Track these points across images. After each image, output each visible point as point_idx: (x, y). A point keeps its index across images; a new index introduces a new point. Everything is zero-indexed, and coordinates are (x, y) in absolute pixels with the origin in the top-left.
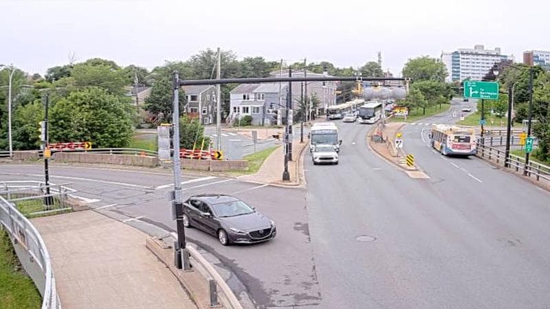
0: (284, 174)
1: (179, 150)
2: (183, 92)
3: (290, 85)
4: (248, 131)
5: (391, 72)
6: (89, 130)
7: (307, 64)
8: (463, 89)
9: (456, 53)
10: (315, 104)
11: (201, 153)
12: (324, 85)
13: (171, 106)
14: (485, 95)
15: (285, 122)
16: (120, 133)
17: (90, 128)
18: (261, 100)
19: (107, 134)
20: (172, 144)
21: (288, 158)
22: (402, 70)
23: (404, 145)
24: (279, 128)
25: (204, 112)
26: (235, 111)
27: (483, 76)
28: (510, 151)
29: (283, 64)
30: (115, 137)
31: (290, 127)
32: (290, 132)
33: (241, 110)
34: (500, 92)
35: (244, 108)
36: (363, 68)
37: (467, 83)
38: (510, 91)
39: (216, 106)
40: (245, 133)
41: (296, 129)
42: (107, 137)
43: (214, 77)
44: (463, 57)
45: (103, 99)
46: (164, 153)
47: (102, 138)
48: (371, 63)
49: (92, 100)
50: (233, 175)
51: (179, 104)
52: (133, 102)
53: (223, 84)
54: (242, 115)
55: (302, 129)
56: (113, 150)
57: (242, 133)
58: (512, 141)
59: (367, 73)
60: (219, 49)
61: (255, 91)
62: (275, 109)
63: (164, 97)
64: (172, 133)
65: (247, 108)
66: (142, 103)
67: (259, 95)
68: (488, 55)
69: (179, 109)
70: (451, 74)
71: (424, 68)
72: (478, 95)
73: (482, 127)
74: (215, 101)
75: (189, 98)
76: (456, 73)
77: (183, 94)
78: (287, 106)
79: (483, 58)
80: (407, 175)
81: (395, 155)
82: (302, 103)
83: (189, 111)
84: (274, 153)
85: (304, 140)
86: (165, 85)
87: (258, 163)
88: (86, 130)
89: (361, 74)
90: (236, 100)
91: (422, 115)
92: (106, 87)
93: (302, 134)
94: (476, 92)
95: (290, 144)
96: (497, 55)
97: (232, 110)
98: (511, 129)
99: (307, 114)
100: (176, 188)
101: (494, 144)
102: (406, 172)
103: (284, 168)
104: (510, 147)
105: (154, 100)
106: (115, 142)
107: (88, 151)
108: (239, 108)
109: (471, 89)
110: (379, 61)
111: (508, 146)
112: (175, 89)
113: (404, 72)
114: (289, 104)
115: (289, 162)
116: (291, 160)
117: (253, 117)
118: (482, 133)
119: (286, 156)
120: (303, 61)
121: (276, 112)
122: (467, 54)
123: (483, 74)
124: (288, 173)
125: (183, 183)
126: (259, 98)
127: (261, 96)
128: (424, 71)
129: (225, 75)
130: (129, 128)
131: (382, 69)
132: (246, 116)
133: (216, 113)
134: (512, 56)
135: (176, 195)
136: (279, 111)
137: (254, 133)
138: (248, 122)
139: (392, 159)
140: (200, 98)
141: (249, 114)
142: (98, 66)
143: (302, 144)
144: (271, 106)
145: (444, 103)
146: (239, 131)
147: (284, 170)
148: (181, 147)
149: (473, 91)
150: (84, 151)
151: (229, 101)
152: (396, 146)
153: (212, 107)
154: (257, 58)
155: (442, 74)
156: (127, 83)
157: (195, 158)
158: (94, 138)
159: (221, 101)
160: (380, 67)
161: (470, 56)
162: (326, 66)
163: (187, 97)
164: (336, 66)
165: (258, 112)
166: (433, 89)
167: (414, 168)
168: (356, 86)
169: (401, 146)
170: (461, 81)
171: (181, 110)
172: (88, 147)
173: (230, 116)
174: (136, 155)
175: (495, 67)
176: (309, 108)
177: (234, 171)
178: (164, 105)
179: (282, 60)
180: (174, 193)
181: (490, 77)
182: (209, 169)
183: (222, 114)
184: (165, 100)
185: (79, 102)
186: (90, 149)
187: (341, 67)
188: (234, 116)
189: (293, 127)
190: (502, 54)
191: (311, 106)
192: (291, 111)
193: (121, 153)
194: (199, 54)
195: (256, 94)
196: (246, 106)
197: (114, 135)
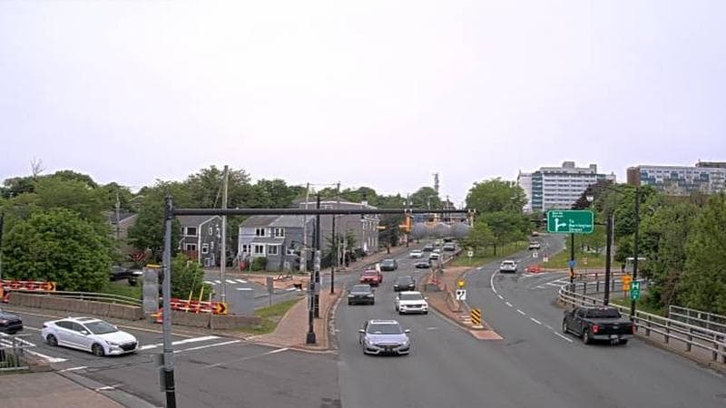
0: (308, 335)
1: (170, 300)
2: (178, 223)
3: (318, 218)
4: (262, 278)
5: (451, 201)
6: (54, 265)
7: (341, 190)
8: (546, 222)
9: (538, 173)
10: (350, 243)
11: (199, 305)
12: (363, 218)
13: (161, 240)
14: (575, 228)
15: (310, 267)
16: (93, 272)
17: (56, 262)
18: (280, 237)
19: (76, 273)
20: (160, 292)
21: (314, 314)
22: (465, 198)
23: (467, 296)
24: (302, 274)
25: (205, 250)
26: (245, 251)
27: (574, 202)
28: (610, 298)
29: (310, 189)
30: (87, 278)
31: (317, 274)
32: (317, 280)
33: (253, 249)
34: (595, 223)
35: (257, 247)
36: (414, 195)
37: (551, 213)
38: (609, 221)
39: (220, 242)
40: (258, 280)
41: (325, 275)
42: (76, 277)
43: (219, 206)
44: (547, 178)
45: (74, 226)
46: (150, 302)
47: (70, 277)
48: (424, 188)
49: (58, 227)
50: (242, 335)
51: (172, 238)
52: (112, 233)
53: (230, 215)
54: (254, 255)
55: (333, 276)
56: (85, 295)
57: (253, 280)
58: (613, 287)
59: (420, 202)
60: (226, 167)
61: (272, 224)
62: (297, 250)
63: (153, 228)
64: (161, 277)
65: (261, 247)
66: (124, 235)
67: (277, 230)
68: (580, 175)
69: (172, 244)
70: (530, 202)
71: (494, 195)
72: (567, 228)
73: (572, 270)
74: (219, 236)
75: (186, 231)
76: (537, 201)
77: (177, 226)
78: (313, 246)
79: (573, 178)
80: (473, 336)
81: (456, 310)
82: (333, 243)
83: (185, 248)
84: (295, 307)
85: (335, 290)
86: (155, 212)
87: (274, 319)
88: (50, 264)
89: (411, 204)
90: (246, 235)
91: (491, 257)
92: (79, 210)
93: (332, 283)
94: (564, 225)
95: (317, 296)
96: (593, 175)
97: (240, 249)
98: (611, 270)
99: (339, 257)
100: (165, 351)
101: (587, 292)
102: (471, 331)
103: (308, 327)
104: (610, 295)
105: (139, 231)
106: (87, 284)
107: (52, 293)
108: (250, 247)
109: (557, 220)
110: (437, 187)
111: (607, 292)
112: (168, 219)
113: (468, 200)
114: (316, 243)
115: (315, 320)
116: (317, 316)
117: (269, 258)
118: (572, 277)
119: (311, 313)
120: (336, 186)
121: (299, 254)
122: (553, 174)
123: (573, 200)
124: (314, 335)
125: (174, 343)
126: (277, 234)
127: (280, 231)
128: (494, 198)
129: (233, 203)
130: (106, 267)
131: (439, 196)
132: (260, 258)
133: (220, 253)
134: (612, 175)
135: (165, 358)
136: (303, 252)
137: (270, 281)
138: (262, 265)
139: (452, 315)
140: (199, 231)
141: (264, 254)
142: (69, 182)
143: (333, 297)
144: (293, 245)
145: (522, 240)
146: (249, 277)
147: (308, 330)
148: (173, 296)
149: (559, 223)
150: (47, 293)
151: (237, 237)
152: (458, 298)
153: (215, 244)
154: (277, 181)
155: (520, 202)
156: (105, 207)
157: (192, 311)
158: (60, 277)
159: (227, 237)
160: (437, 194)
161: (557, 178)
162: (365, 193)
163: (183, 229)
164: (378, 193)
165: (275, 252)
166: (507, 224)
167: (481, 327)
168: (405, 219)
169: (464, 298)
170: (543, 210)
171: (173, 246)
172: (52, 289)
173: (238, 257)
174: (114, 304)
175: (590, 191)
176: (342, 248)
177: (243, 329)
178: (152, 239)
179: (308, 184)
180: (162, 356)
181: (582, 204)
182: (209, 326)
183: (228, 254)
184: (155, 232)
185: (42, 226)
186: (54, 291)
187: (386, 195)
188: (244, 256)
189: (321, 273)
190: (598, 173)
191: (345, 245)
192: (319, 252)
193: (95, 300)
194: (200, 173)
195: (272, 228)
196: (259, 244)
197: (85, 274)
